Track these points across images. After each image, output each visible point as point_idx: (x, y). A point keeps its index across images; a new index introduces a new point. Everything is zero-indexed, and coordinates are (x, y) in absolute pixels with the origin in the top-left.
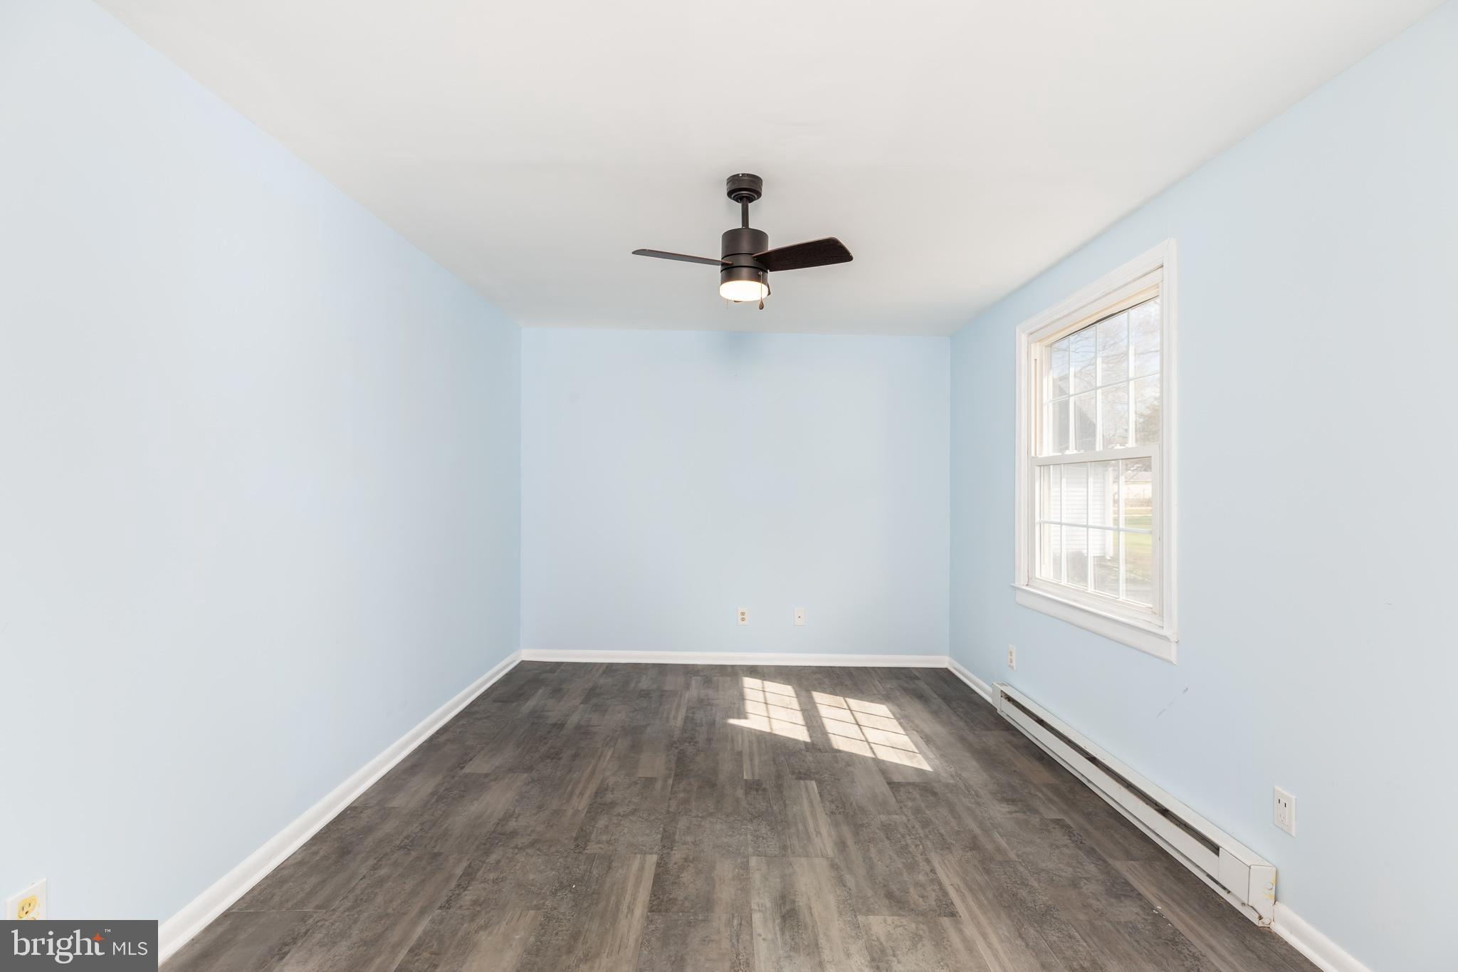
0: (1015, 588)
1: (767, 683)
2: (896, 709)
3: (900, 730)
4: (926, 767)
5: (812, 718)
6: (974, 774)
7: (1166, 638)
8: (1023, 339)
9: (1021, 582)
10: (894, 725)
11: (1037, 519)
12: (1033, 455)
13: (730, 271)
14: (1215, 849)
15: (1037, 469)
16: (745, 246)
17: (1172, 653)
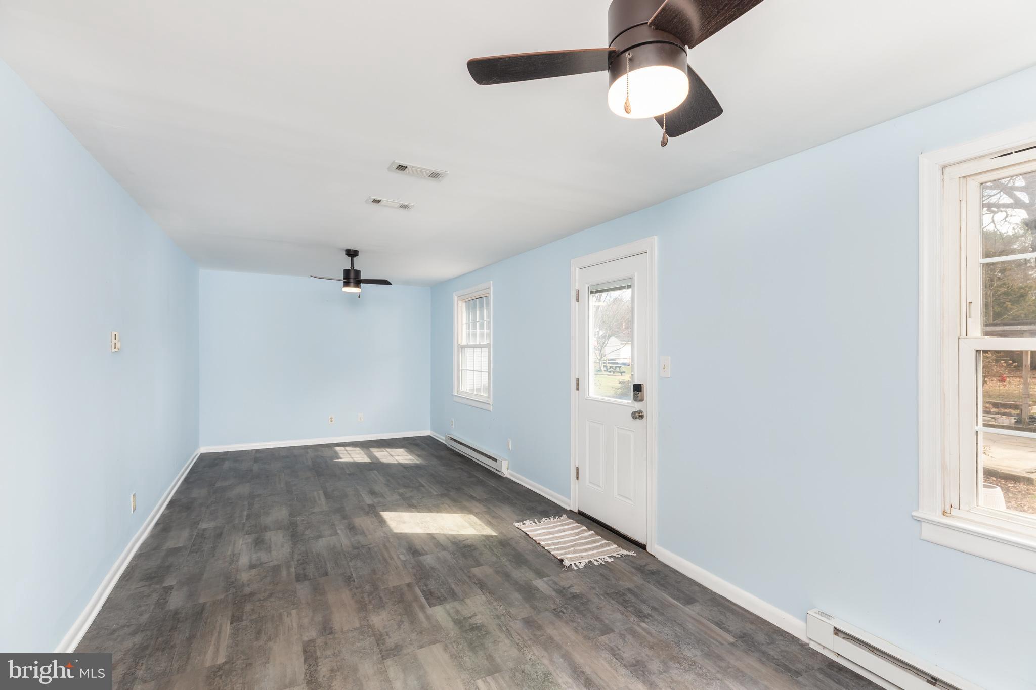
0: (453, 395)
1: (347, 448)
2: (406, 450)
3: (408, 455)
4: (418, 462)
5: (371, 456)
6: (435, 462)
7: (489, 404)
8: (456, 298)
9: (455, 393)
10: (406, 454)
11: (460, 368)
12: (459, 343)
13: (346, 284)
14: (496, 460)
15: (460, 349)
16: (352, 275)
17: (491, 409)
